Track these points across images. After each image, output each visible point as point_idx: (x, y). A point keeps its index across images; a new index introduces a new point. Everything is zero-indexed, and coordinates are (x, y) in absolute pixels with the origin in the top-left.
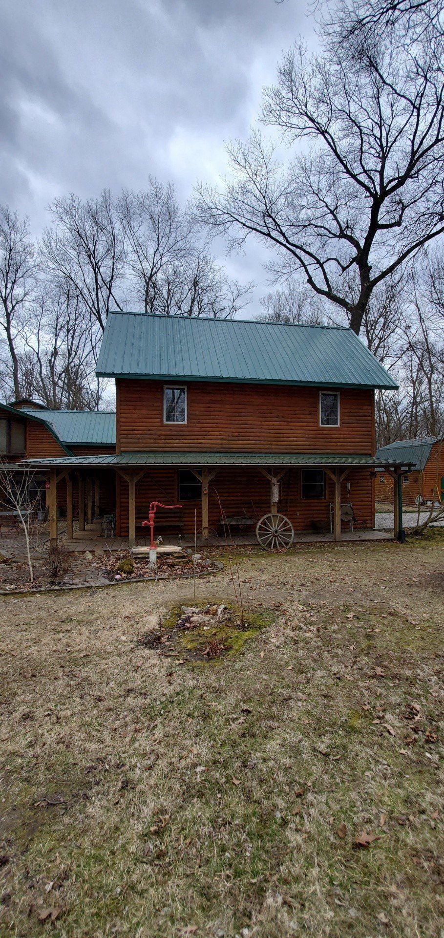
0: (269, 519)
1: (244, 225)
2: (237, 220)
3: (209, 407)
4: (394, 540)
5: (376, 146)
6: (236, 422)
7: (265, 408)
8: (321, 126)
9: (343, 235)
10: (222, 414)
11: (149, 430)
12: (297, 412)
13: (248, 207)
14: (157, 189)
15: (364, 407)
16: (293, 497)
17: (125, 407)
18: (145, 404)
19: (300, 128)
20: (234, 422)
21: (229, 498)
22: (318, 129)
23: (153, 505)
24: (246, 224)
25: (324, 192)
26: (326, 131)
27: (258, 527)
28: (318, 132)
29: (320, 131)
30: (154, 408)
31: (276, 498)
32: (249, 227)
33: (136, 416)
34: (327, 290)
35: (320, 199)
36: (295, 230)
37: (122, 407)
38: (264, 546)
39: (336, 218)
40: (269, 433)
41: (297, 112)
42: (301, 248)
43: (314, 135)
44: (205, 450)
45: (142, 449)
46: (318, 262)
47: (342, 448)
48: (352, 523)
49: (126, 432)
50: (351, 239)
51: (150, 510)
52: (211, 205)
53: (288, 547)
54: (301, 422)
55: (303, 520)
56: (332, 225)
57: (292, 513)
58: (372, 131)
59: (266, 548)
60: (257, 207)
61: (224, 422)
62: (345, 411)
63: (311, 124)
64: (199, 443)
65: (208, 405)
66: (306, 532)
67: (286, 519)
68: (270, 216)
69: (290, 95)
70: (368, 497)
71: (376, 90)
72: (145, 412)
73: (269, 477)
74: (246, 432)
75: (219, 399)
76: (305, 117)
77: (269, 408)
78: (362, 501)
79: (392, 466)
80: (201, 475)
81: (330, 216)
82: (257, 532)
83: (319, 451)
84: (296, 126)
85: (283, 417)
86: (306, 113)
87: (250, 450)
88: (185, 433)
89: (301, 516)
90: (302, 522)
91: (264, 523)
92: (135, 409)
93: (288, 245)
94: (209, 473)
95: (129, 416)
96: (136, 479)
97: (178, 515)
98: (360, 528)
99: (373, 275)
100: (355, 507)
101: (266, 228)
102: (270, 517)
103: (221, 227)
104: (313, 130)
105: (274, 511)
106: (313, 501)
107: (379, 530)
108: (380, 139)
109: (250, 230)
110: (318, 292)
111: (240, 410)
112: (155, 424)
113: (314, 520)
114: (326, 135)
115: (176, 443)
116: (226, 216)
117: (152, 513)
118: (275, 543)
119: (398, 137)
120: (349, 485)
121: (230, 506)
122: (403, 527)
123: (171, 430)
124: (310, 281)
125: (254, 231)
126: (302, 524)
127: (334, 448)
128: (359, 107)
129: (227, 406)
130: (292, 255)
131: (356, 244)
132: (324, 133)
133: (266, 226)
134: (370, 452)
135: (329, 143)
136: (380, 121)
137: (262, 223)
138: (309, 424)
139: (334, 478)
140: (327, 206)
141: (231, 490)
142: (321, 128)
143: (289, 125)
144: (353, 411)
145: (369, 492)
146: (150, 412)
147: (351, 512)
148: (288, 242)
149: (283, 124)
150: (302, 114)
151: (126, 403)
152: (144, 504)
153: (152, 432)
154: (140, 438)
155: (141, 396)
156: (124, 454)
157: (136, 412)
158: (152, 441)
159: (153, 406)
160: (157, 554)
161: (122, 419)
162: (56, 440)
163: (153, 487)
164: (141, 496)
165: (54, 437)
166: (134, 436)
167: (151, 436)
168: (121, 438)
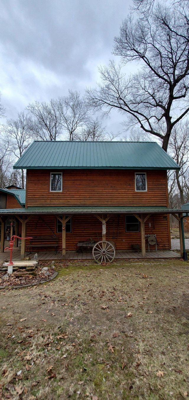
0: (100, 244)
1: (109, 104)
2: (106, 103)
3: (74, 183)
4: (181, 258)
5: (171, 63)
6: (89, 190)
7: (104, 182)
8: (142, 54)
9: (158, 105)
10: (81, 186)
11: (42, 195)
12: (122, 184)
13: (111, 96)
14: (72, 94)
15: (161, 180)
16: (121, 231)
18: (41, 182)
19: (131, 56)
20: (87, 190)
21: (84, 231)
22: (140, 56)
24: (110, 104)
25: (147, 87)
26: (144, 57)
27: (93, 249)
28: (140, 57)
29: (141, 57)
30: (45, 184)
31: (104, 232)
32: (112, 105)
33: (36, 188)
34: (150, 130)
35: (146, 91)
36: (135, 105)
37: (29, 184)
38: (97, 261)
39: (154, 98)
40: (107, 195)
41: (130, 49)
42: (137, 112)
43: (138, 59)
44: (72, 205)
45: (38, 205)
46: (147, 119)
47: (149, 203)
48: (156, 246)
49: (30, 197)
50: (161, 106)
52: (93, 97)
53: (111, 262)
54: (125, 189)
55: (127, 244)
56: (152, 101)
57: (120, 240)
58: (168, 56)
59: (98, 262)
60: (115, 95)
61: (81, 190)
62: (150, 182)
63: (137, 54)
64: (68, 202)
65: (73, 182)
66: (128, 251)
67: (111, 244)
68: (121, 99)
69: (126, 41)
70: (166, 231)
71: (168, 37)
72: (40, 186)
73: (101, 220)
74: (94, 195)
75: (79, 178)
76: (133, 51)
77: (107, 182)
78: (162, 233)
79: (177, 213)
80: (62, 219)
81: (151, 97)
82: (93, 252)
83: (135, 205)
84: (129, 55)
85: (114, 187)
86: (134, 49)
87: (96, 205)
88: (61, 197)
89: (126, 242)
90: (127, 245)
91: (97, 246)
92: (35, 185)
93: (130, 111)
94: (66, 218)
95: (32, 188)
96: (26, 221)
97: (56, 240)
98: (161, 249)
99: (172, 121)
100: (158, 237)
101: (119, 105)
102: (101, 243)
103: (99, 107)
104: (138, 56)
105: (104, 239)
106: (133, 233)
107: (173, 251)
108: (172, 59)
109: (112, 106)
110: (146, 131)
111: (90, 184)
112: (45, 192)
113: (133, 244)
114: (144, 58)
115: (56, 202)
116: (101, 101)
117: (12, 242)
118: (104, 259)
119: (181, 57)
120: (150, 225)
121: (84, 236)
122: (186, 249)
123: (53, 195)
124: (142, 127)
125: (114, 107)
126: (127, 246)
127: (144, 203)
128: (161, 46)
129: (84, 182)
130: (133, 116)
131: (163, 108)
132: (143, 57)
133: (119, 104)
134: (166, 205)
135: (146, 62)
136: (172, 51)
137: (117, 102)
138: (129, 190)
139: (140, 220)
140: (149, 93)
141: (85, 227)
142: (142, 55)
143: (126, 55)
144: (154, 182)
145: (167, 228)
146: (43, 186)
147: (155, 240)
148: (130, 110)
149: (123, 55)
150: (132, 49)
151: (31, 182)
152: (38, 234)
153: (44, 197)
154: (38, 199)
155: (39, 178)
156: (29, 208)
157: (36, 186)
158: (43, 201)
159: (45, 183)
160: (14, 267)
161: (29, 190)
162: (19, 203)
163: (44, 225)
164: (37, 230)
165: (18, 202)
166: (34, 199)
167: (43, 199)
168: (28, 200)
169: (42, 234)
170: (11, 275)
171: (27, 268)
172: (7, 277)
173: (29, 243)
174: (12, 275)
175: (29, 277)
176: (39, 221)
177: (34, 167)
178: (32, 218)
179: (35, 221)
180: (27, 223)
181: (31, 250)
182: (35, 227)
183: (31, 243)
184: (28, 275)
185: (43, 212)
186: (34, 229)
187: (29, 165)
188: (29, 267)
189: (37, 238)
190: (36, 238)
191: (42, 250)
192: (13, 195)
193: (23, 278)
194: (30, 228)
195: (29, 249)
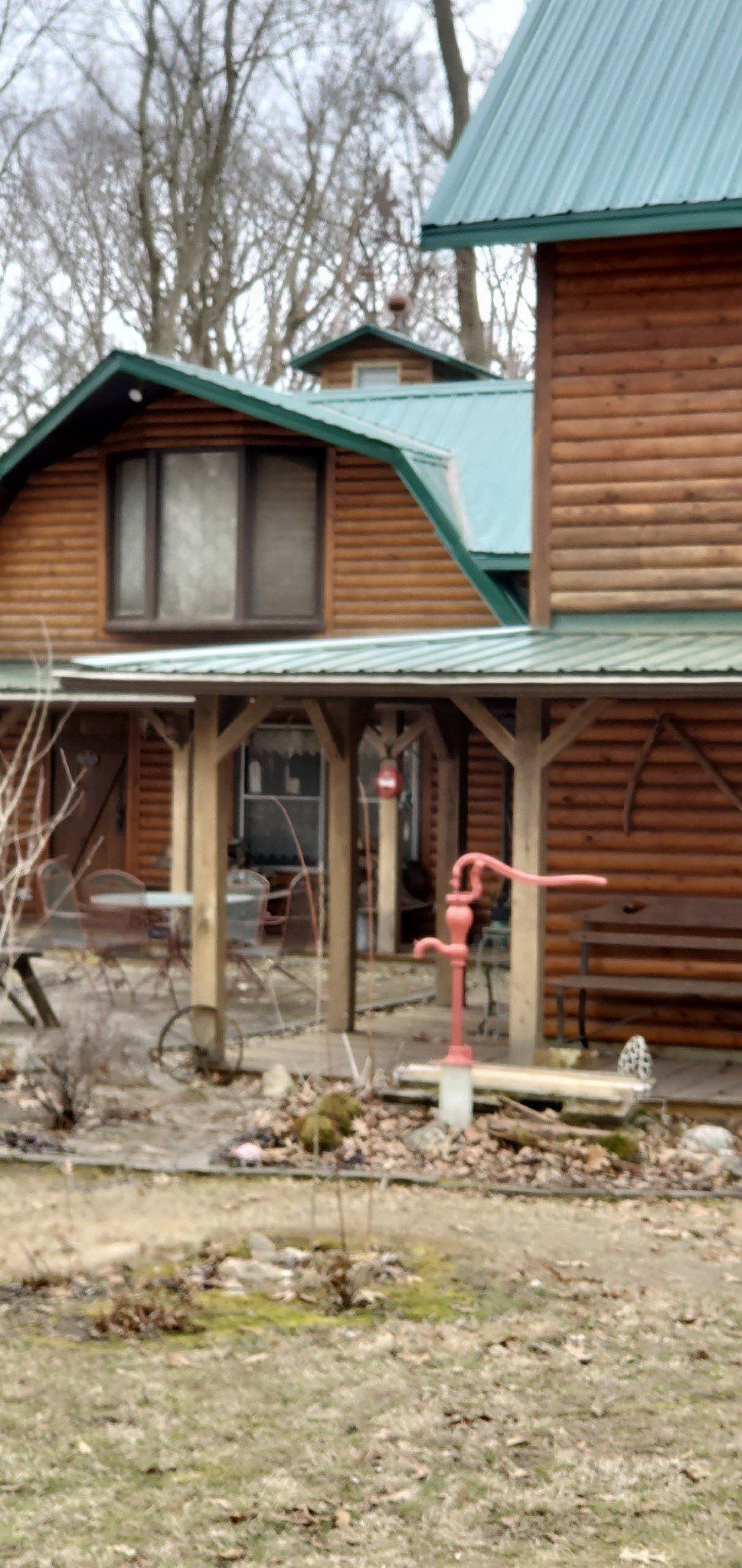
11: (690, 496)
17: (579, 383)
18: (672, 356)
23: (466, 870)
30: (716, 377)
33: (623, 424)
37: (560, 384)
49: (577, 511)
51: (450, 890)
72: (670, 400)
92: (620, 390)
95: (595, 426)
96: (546, 752)
117: (458, 904)
146: (695, 399)
151: (578, 360)
152: (655, 882)
153: (705, 508)
154: (647, 532)
155: (656, 317)
156: (565, 626)
157: (633, 402)
158: (700, 551)
159: (713, 364)
160: (477, 1091)
161: (563, 449)
162: (448, 547)
163: (702, 797)
164: (641, 838)
165: (438, 534)
166: (614, 533)
167: (697, 529)
168: (554, 547)
169: (693, 883)
170: (463, 1133)
171: (573, 1109)
172: (440, 1141)
173: (576, 962)
174: (472, 1136)
175: (584, 1159)
176: (660, 755)
177: (609, 215)
178: (600, 723)
179: (618, 754)
180: (556, 764)
181: (591, 1027)
182: (619, 807)
183: (592, 962)
184: (576, 1146)
185: (687, 672)
186: (617, 827)
187: (557, 206)
188: (581, 1101)
189: (642, 918)
190: (632, 919)
191: (692, 1035)
192: (383, 456)
193: (549, 1157)
194: (582, 816)
195: (571, 1015)
